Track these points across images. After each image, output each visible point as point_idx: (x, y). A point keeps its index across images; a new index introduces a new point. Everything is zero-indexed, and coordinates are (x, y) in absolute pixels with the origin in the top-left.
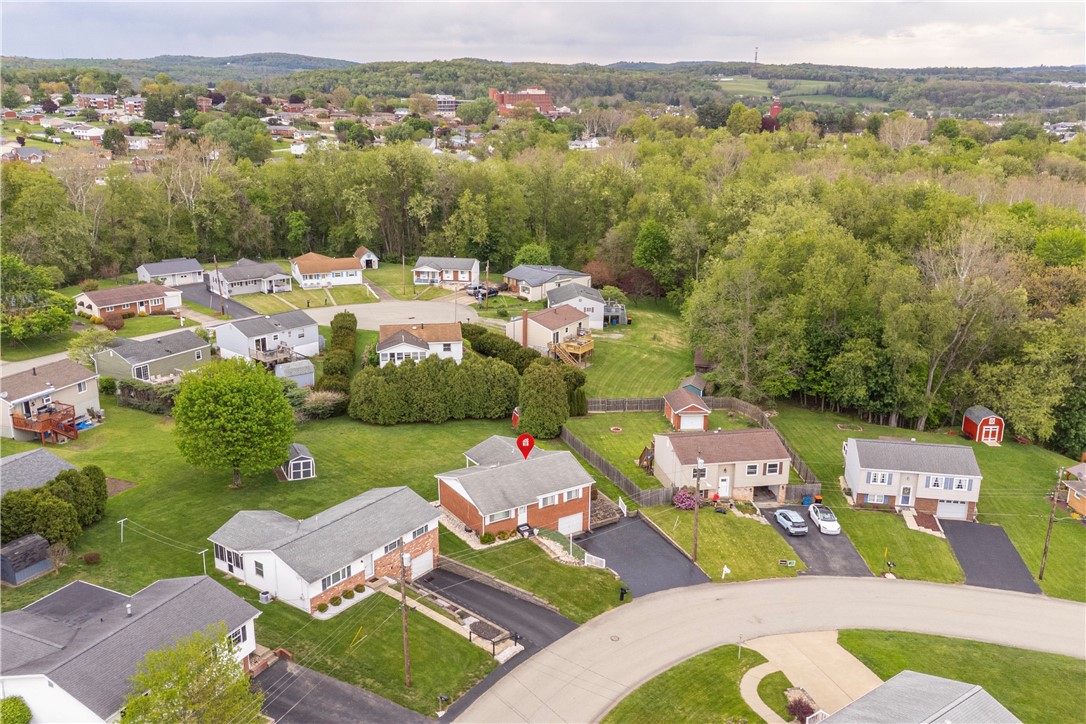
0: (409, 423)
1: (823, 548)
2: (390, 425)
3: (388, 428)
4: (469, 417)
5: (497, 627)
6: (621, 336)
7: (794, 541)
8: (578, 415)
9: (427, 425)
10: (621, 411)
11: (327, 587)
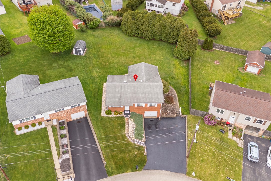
0: (138, 37)
1: (260, 175)
2: (130, 36)
3: (129, 37)
4: (161, 40)
5: (72, 166)
6: (262, 8)
7: (247, 164)
8: (207, 49)
9: (144, 40)
10: (228, 52)
11: (23, 122)
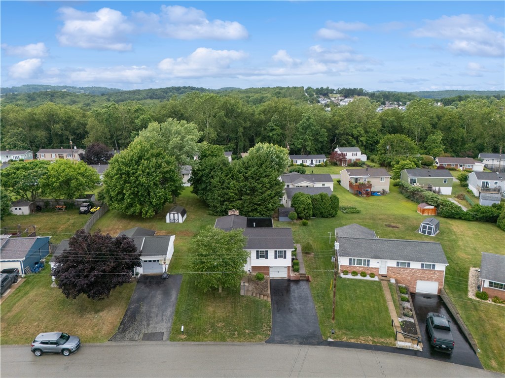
11: (352, 265)
